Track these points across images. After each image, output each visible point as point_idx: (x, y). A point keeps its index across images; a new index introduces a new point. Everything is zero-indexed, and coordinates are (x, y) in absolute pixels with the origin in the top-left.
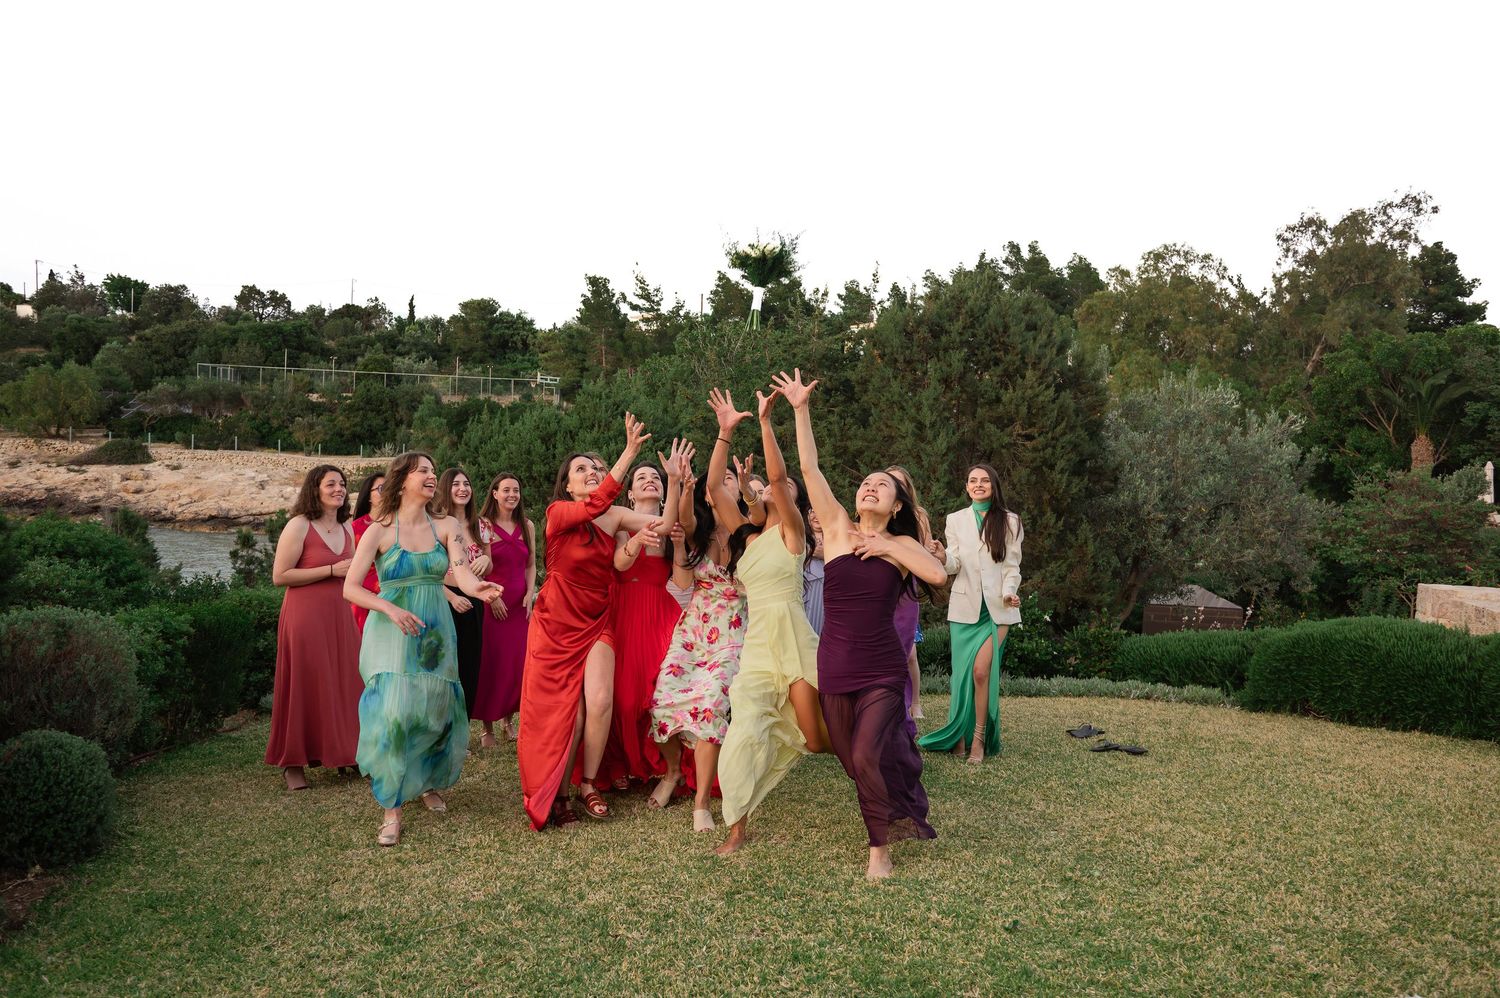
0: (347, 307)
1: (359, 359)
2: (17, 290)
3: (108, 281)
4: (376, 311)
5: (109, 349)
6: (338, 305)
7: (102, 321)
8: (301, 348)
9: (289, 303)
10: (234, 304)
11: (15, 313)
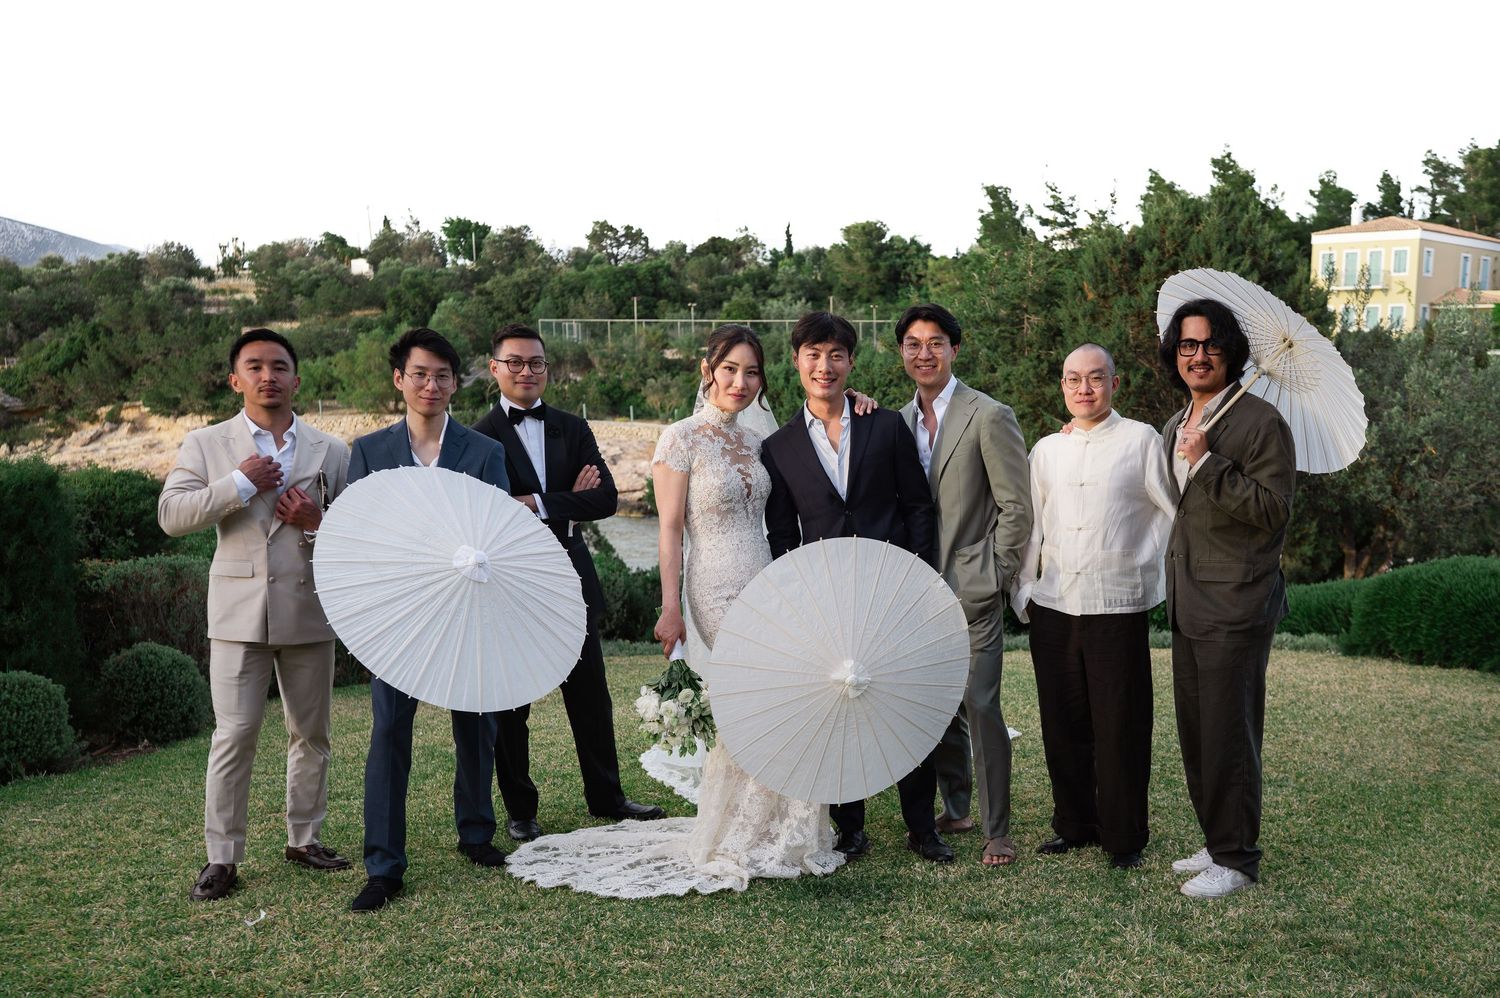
0: (713, 240)
1: (726, 305)
2: (351, 243)
3: (447, 225)
4: (748, 243)
5: (446, 307)
6: (702, 239)
7: (440, 275)
8: (658, 294)
9: (646, 239)
10: (585, 245)
11: (348, 270)
